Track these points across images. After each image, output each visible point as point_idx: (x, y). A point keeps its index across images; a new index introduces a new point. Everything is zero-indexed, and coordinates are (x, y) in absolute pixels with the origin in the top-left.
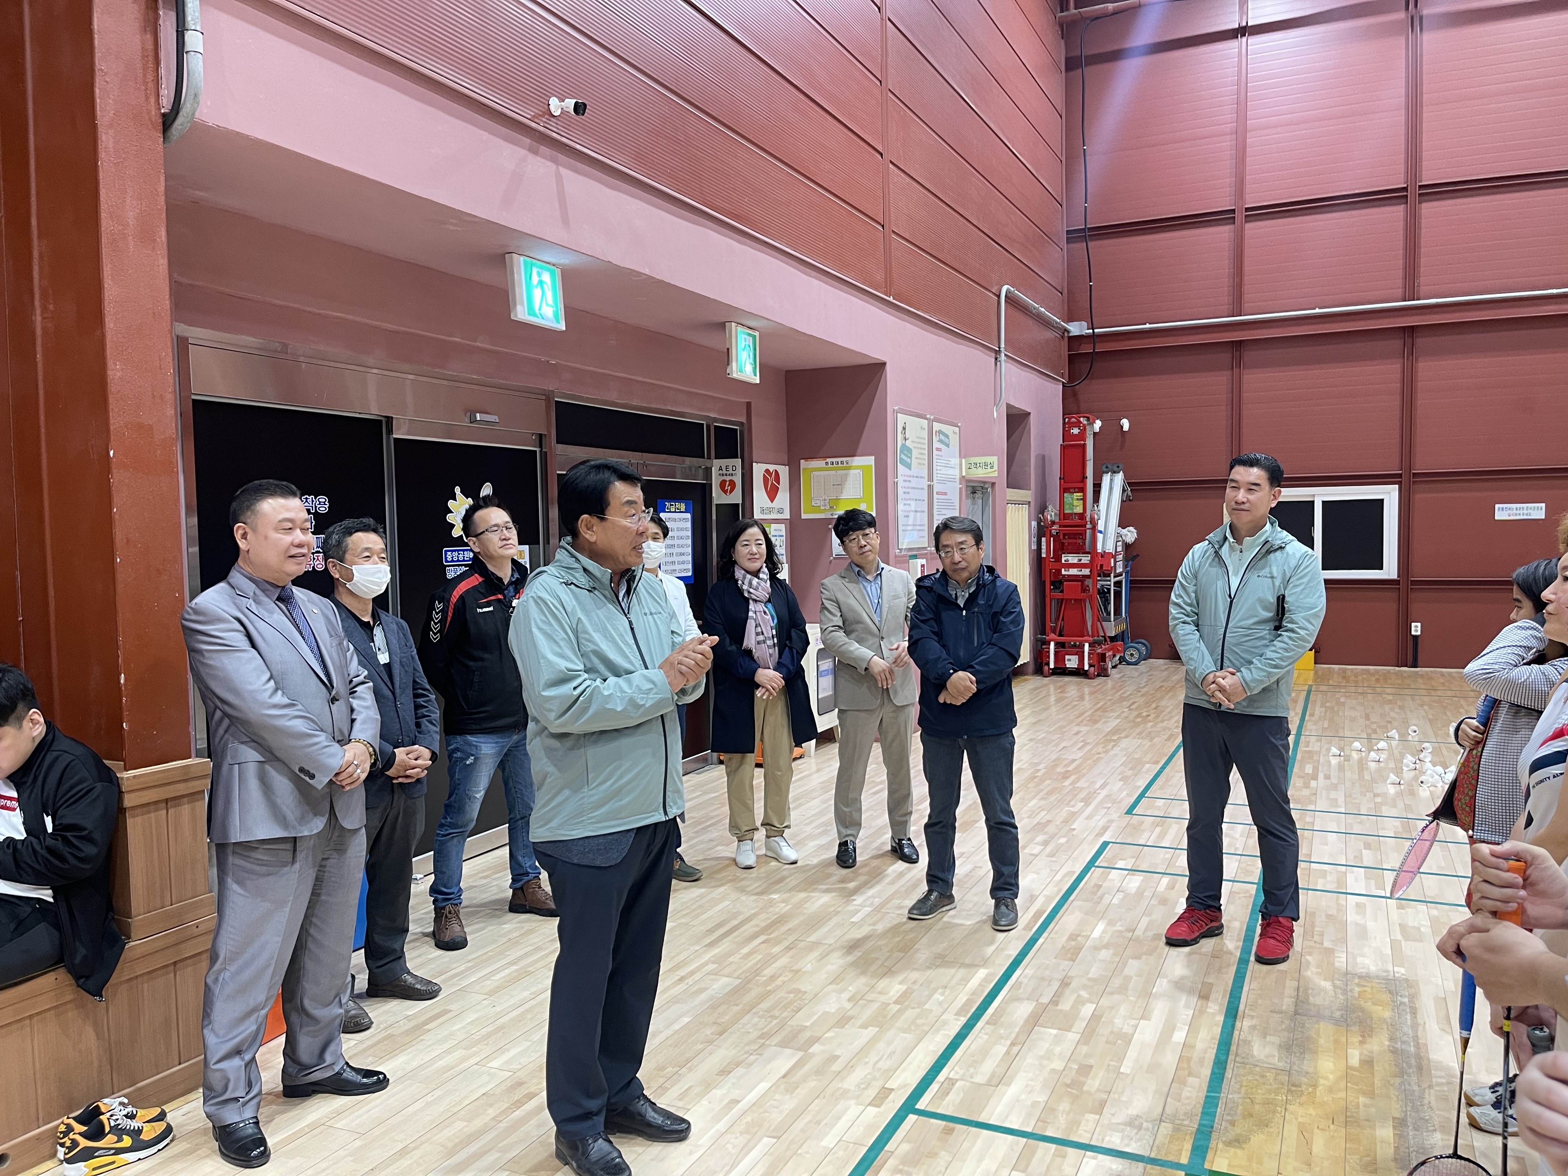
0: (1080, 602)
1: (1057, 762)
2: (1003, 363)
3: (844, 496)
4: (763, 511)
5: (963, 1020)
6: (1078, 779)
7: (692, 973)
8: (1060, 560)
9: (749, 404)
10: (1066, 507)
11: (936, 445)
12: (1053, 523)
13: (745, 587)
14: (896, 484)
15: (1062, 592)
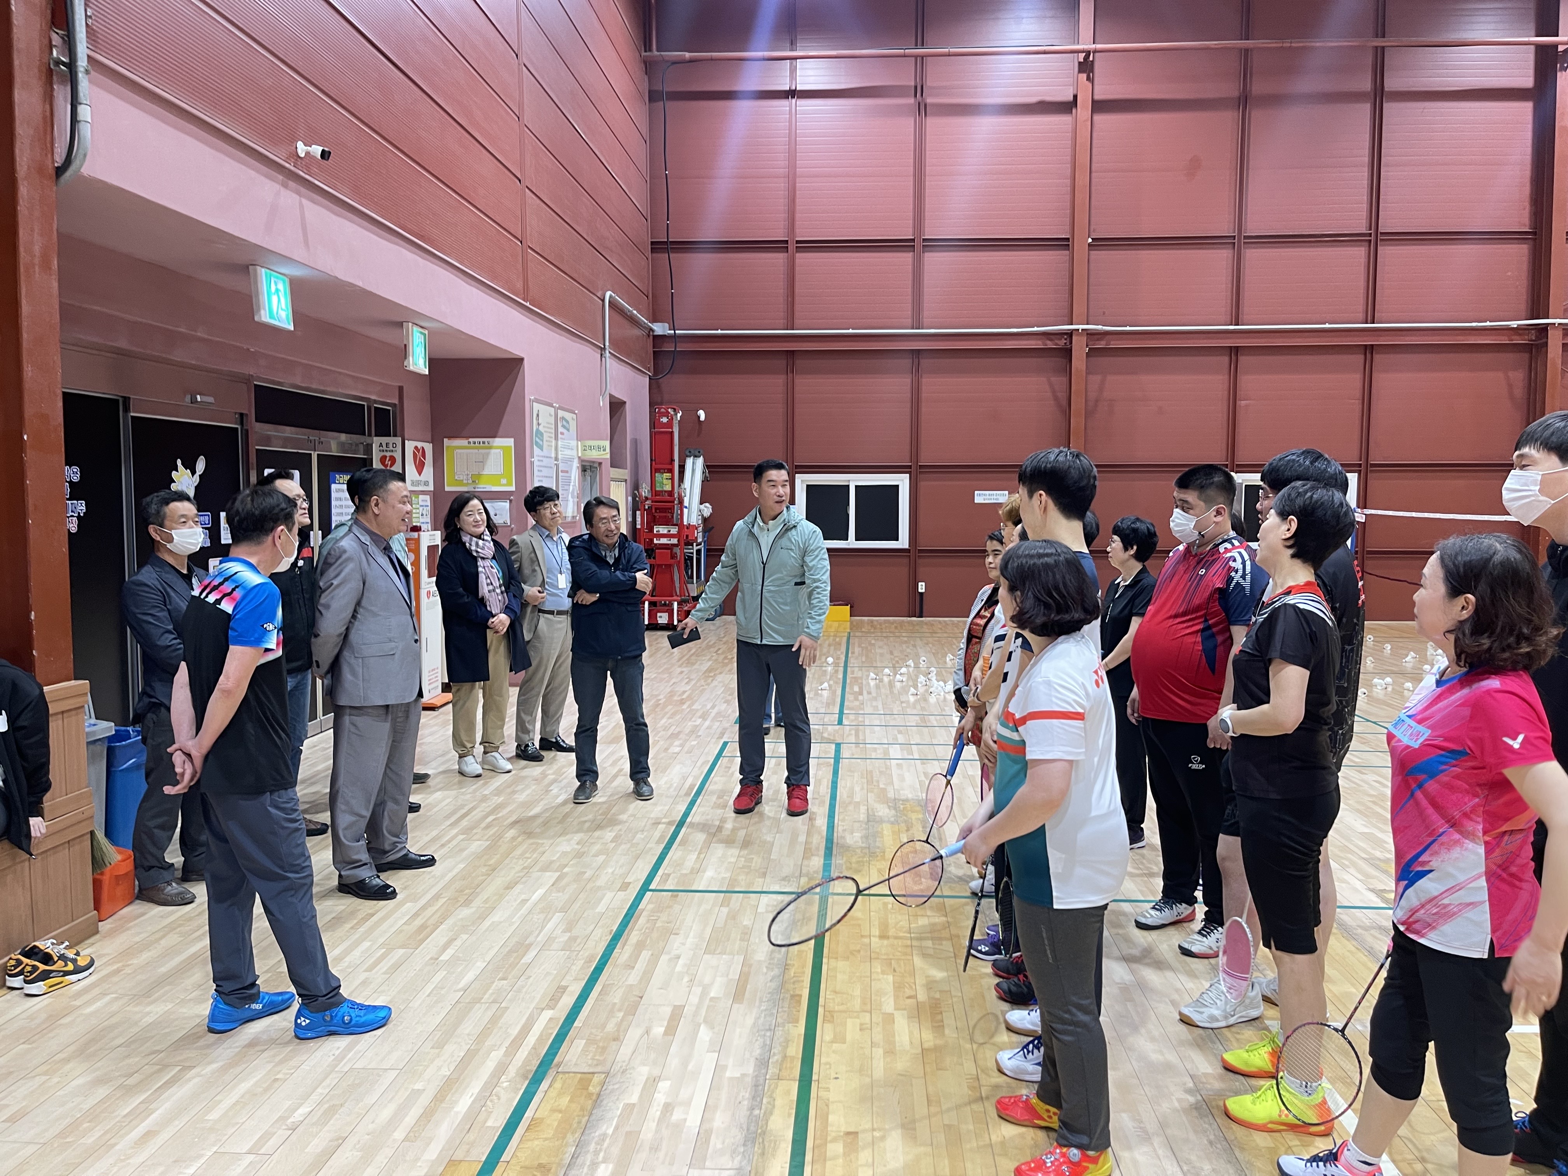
0: (669, 567)
1: (672, 694)
2: (608, 359)
3: (486, 472)
4: (413, 484)
5: (663, 846)
6: (693, 704)
7: (449, 841)
8: (651, 530)
9: (401, 389)
10: (658, 485)
11: (560, 429)
12: (647, 498)
13: (473, 548)
14: (532, 463)
15: (654, 558)
